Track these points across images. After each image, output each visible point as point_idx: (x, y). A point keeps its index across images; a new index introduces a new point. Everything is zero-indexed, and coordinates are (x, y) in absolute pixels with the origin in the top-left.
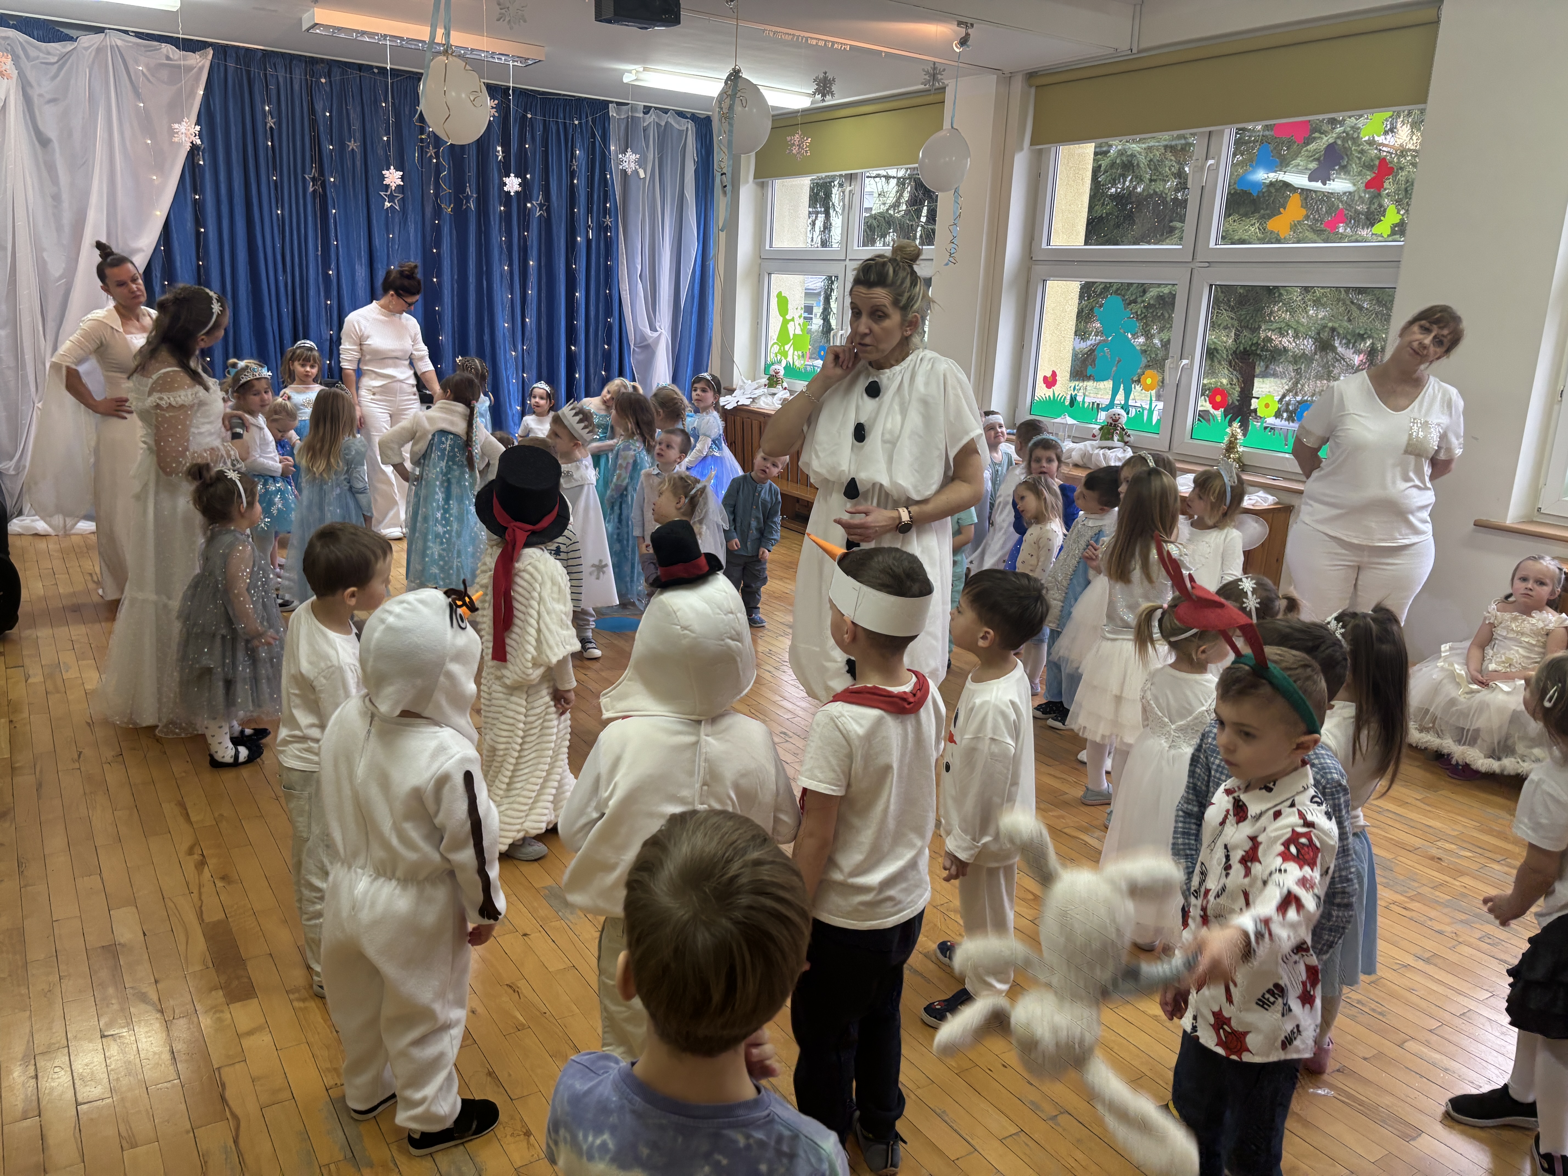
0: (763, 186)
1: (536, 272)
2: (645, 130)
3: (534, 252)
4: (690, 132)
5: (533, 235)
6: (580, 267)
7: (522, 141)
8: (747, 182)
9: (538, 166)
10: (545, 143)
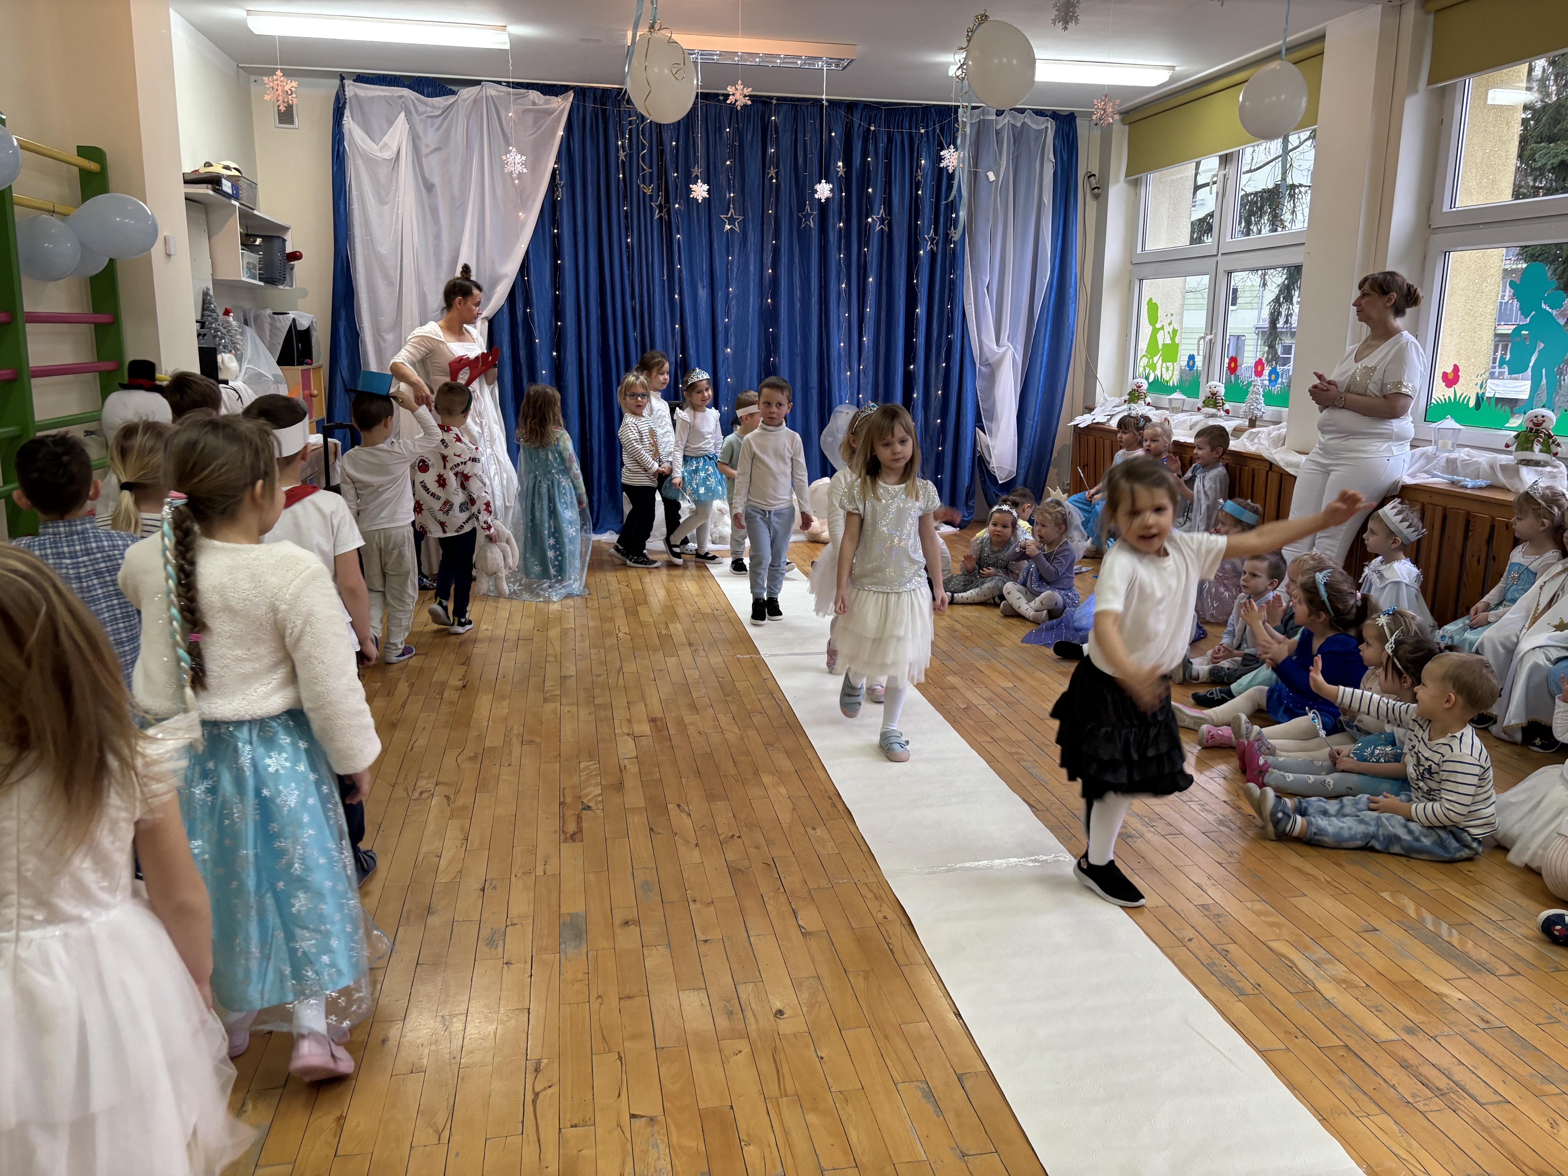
0: (1135, 183)
1: (874, 289)
2: (998, 133)
3: (873, 267)
4: (1049, 131)
5: (872, 251)
6: (922, 282)
7: (865, 154)
8: (1117, 181)
9: (880, 180)
10: (888, 155)
